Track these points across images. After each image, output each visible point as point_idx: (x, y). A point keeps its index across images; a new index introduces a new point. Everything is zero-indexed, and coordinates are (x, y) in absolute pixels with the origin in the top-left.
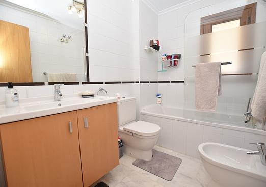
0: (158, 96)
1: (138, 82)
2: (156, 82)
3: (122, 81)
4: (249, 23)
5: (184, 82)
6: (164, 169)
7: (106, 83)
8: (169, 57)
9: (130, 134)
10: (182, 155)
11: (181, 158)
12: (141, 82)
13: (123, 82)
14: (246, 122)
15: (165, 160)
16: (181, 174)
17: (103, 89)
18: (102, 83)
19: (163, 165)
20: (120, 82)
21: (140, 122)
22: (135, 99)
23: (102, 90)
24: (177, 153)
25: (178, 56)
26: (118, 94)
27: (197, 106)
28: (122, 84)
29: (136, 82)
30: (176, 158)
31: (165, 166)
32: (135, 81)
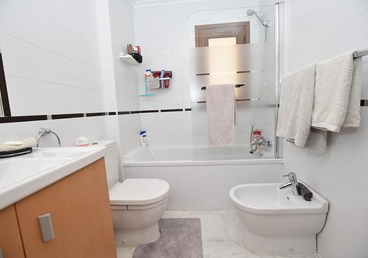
0: (142, 133)
1: (114, 113)
2: (138, 112)
3: (85, 112)
4: (244, 43)
5: (190, 110)
6: (185, 245)
7: (54, 117)
8: (157, 74)
9: (123, 208)
10: (196, 212)
11: (197, 217)
12: (120, 113)
13: (88, 115)
14: (251, 152)
15: (179, 229)
16: (209, 240)
17: (50, 132)
18: (44, 118)
19: (181, 237)
20: (81, 115)
21: (127, 181)
22: (114, 144)
23: (47, 133)
24: (189, 212)
25: (169, 74)
26: (82, 138)
27: (211, 142)
28: (85, 118)
29: (111, 114)
30: (192, 220)
31: (184, 238)
32: (107, 111)
